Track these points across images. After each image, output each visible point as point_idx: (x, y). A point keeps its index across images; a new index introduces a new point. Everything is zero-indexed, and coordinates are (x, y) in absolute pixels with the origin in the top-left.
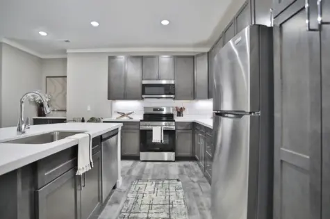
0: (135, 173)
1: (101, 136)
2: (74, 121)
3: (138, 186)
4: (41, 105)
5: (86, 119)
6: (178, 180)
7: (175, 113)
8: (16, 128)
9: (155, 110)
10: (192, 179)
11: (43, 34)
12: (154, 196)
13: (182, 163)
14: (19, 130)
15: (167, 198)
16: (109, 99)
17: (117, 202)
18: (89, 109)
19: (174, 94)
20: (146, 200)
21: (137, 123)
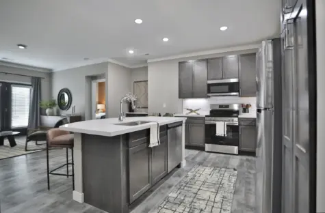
0: (198, 159)
1: (167, 125)
2: (153, 115)
3: (198, 169)
4: (131, 103)
5: (162, 114)
6: (235, 170)
7: (241, 110)
8: (118, 119)
9: (220, 106)
10: (249, 170)
11: (131, 52)
12: (209, 177)
13: (244, 158)
14: (120, 119)
15: (220, 180)
16: (179, 97)
17: (179, 176)
18: (164, 106)
19: (238, 91)
20: (202, 179)
21: (203, 118)
